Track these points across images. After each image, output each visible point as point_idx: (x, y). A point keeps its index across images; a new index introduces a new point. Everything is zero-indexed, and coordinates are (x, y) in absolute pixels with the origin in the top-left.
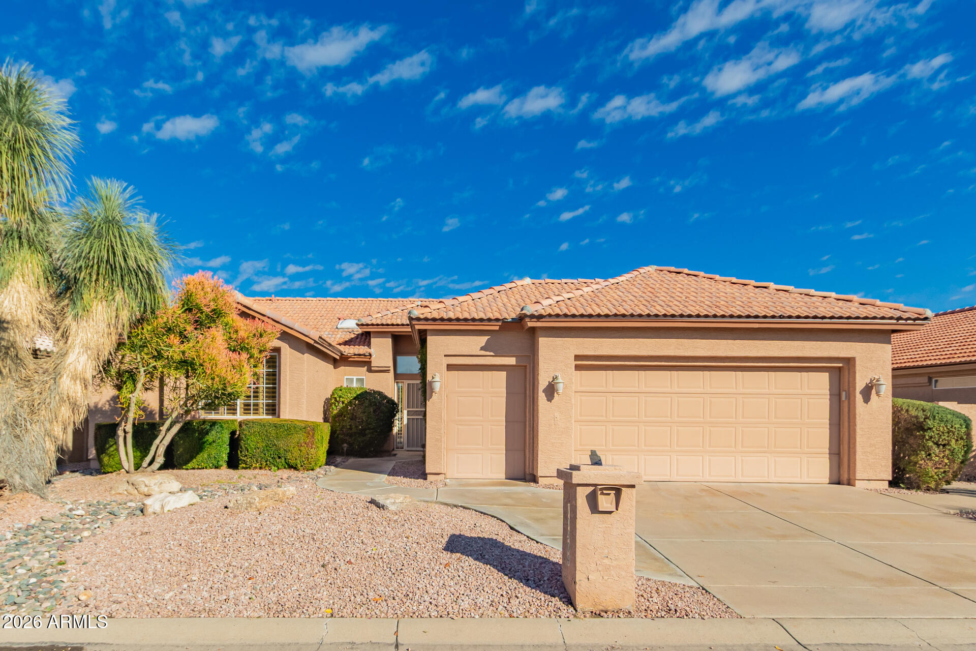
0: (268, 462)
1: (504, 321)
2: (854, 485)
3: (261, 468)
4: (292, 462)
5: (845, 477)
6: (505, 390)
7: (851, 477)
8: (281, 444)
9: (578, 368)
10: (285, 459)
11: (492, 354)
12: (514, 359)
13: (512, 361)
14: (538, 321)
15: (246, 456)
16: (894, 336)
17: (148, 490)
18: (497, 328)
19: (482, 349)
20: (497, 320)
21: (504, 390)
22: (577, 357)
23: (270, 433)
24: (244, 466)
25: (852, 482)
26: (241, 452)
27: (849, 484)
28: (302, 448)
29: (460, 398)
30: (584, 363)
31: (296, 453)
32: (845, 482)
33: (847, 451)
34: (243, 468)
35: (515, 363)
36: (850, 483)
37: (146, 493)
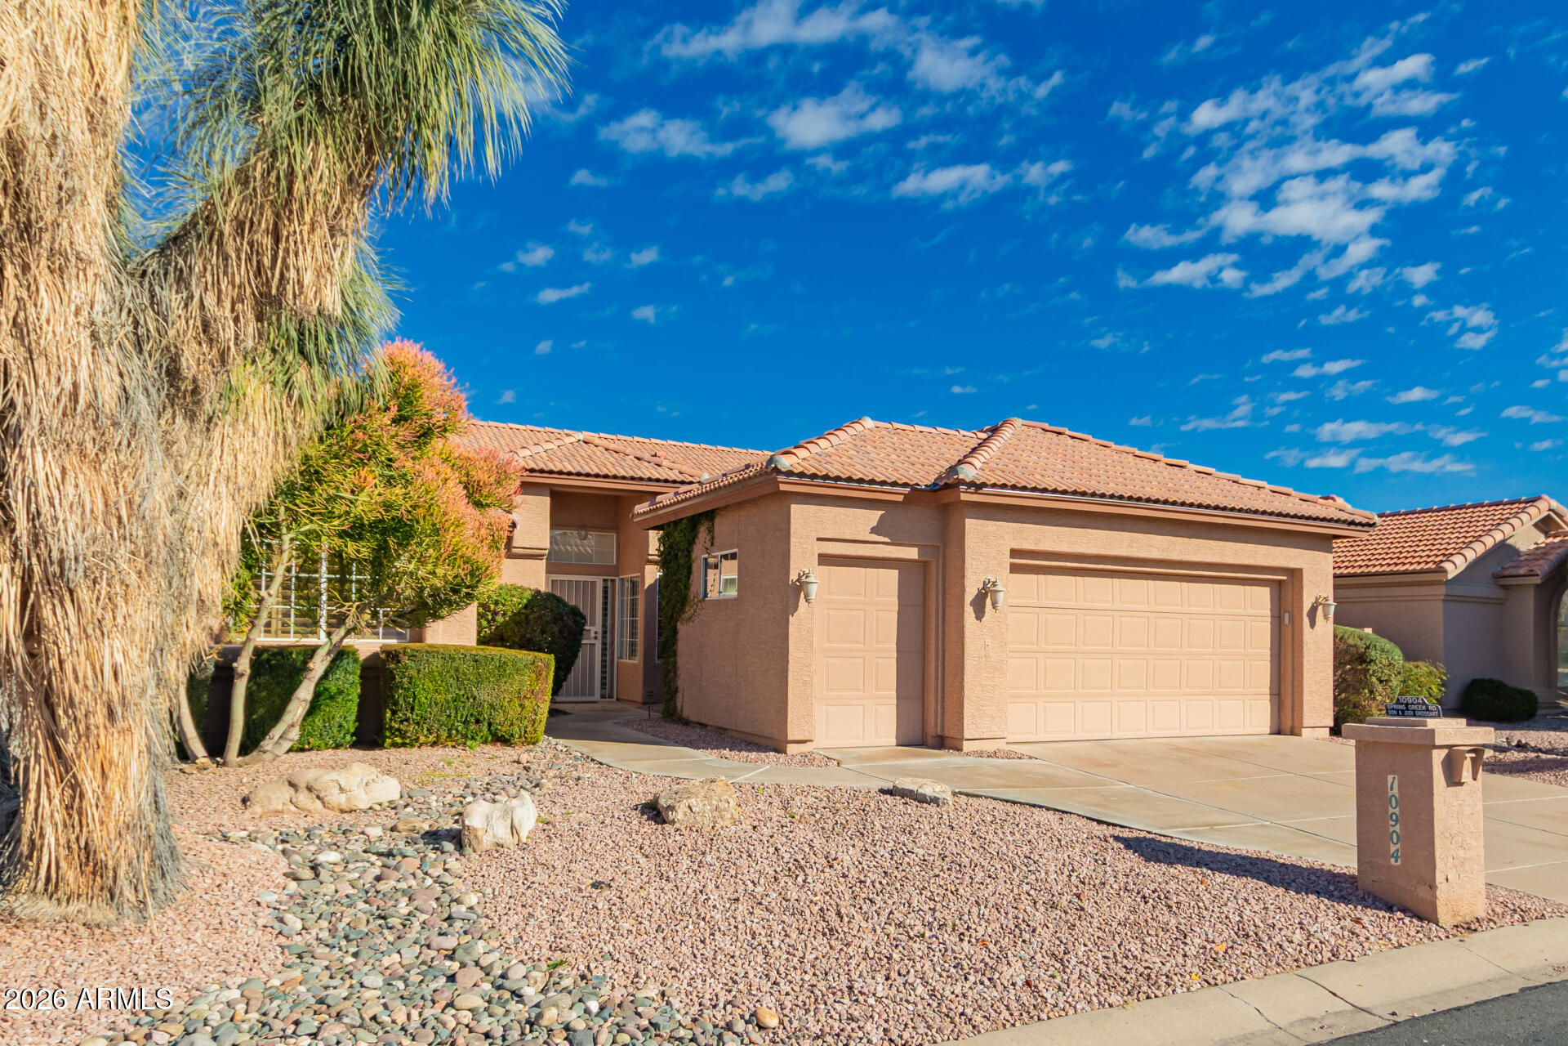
0: (454, 732)
1: (915, 488)
2: (1299, 735)
3: (434, 744)
4: (503, 730)
5: (1288, 724)
6: (896, 600)
7: (1296, 724)
8: (484, 694)
9: (1015, 569)
10: (490, 724)
11: (887, 540)
12: (916, 550)
13: (912, 553)
14: (976, 493)
15: (407, 720)
16: (1337, 543)
17: (348, 800)
18: (900, 498)
19: (874, 531)
20: (905, 485)
21: (894, 600)
22: (1015, 553)
23: (464, 674)
24: (399, 740)
25: (1296, 731)
26: (394, 713)
27: (1292, 734)
28: (527, 703)
29: (831, 612)
30: (1025, 562)
31: (514, 711)
32: (1288, 731)
33: (1290, 692)
34: (395, 745)
35: (916, 557)
36: (1294, 731)
37: (344, 807)
